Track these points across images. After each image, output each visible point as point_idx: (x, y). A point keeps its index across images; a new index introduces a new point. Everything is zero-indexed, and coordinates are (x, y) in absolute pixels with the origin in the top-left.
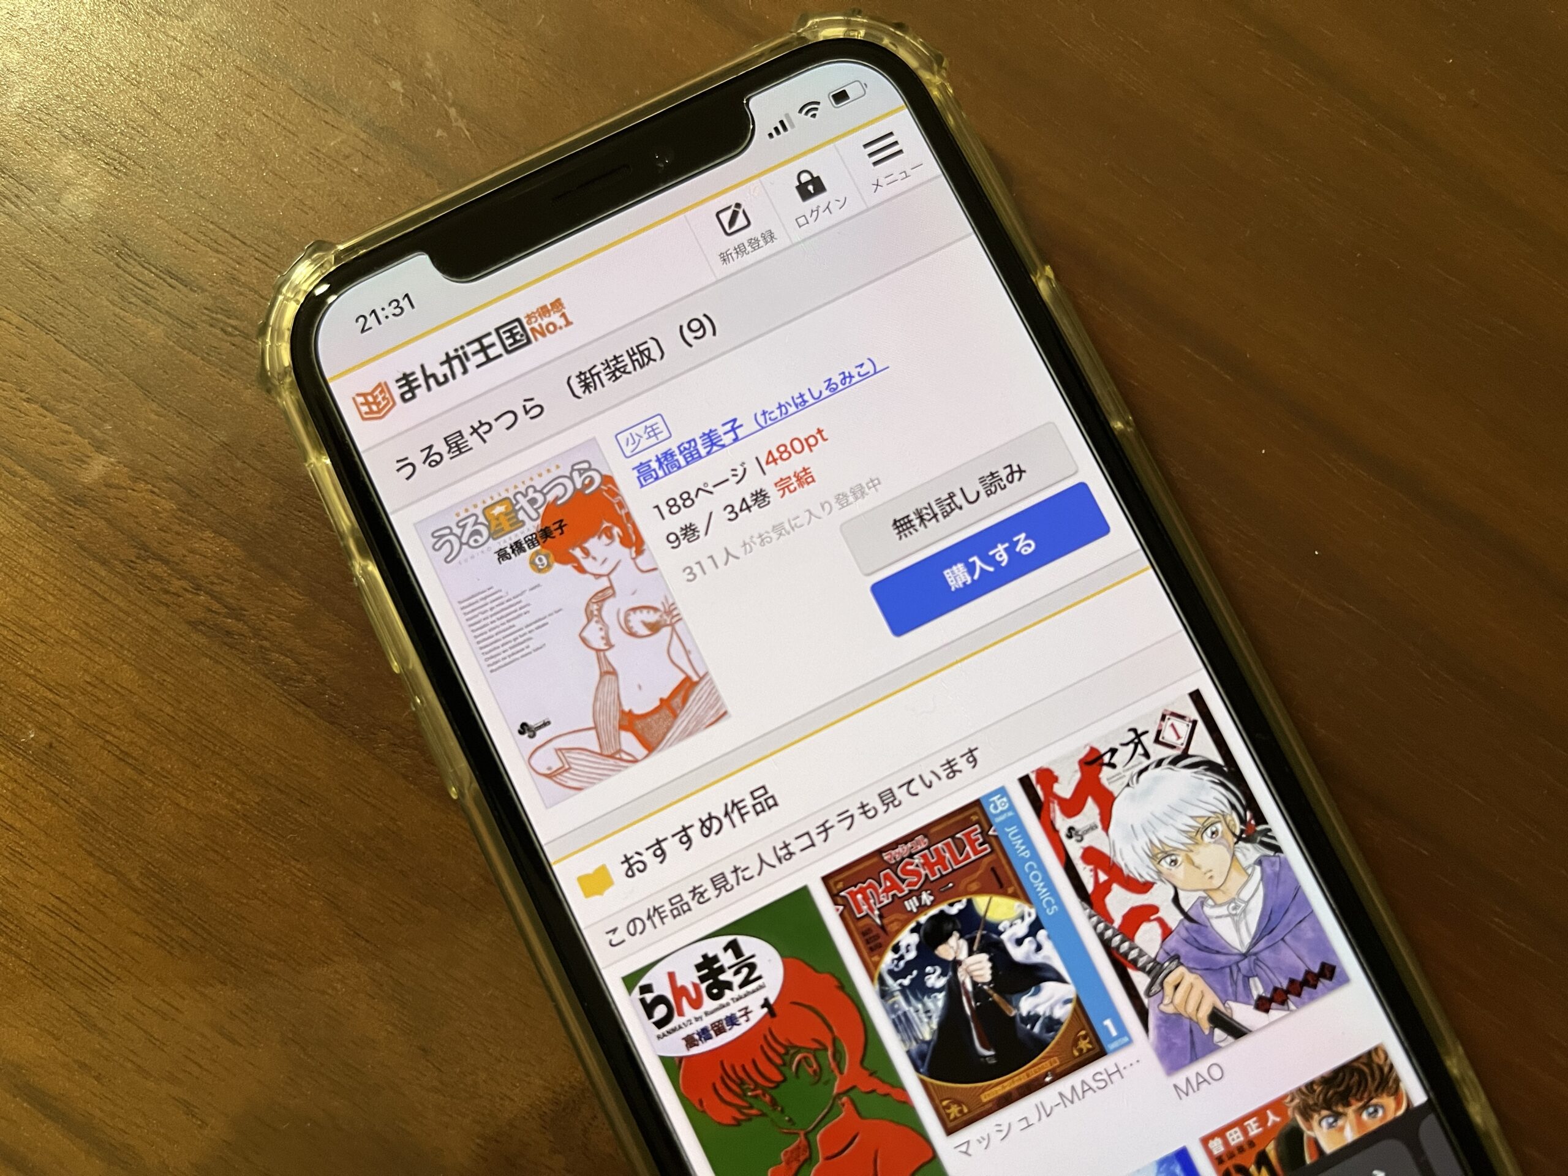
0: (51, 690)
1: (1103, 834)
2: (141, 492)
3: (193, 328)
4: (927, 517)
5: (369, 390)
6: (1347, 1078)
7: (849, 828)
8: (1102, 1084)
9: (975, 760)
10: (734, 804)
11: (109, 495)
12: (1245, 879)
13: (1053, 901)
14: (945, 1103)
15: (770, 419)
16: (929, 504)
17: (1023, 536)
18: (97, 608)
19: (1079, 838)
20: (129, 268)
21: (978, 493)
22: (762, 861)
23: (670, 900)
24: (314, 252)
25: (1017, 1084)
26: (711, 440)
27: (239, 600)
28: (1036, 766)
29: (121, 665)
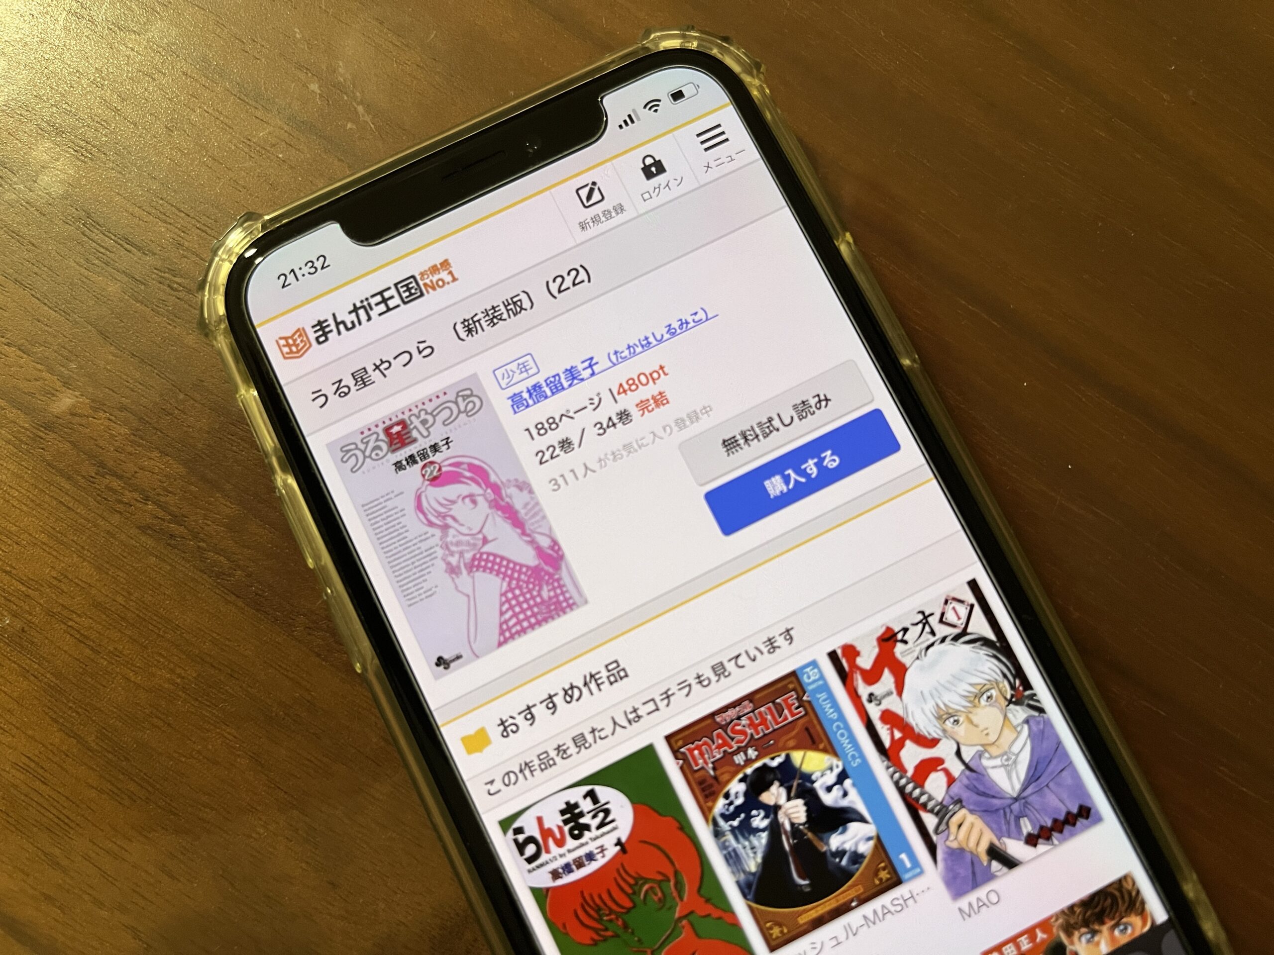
0: (23, 584)
2: (100, 419)
3: (144, 284)
4: (750, 438)
5: (289, 334)
6: (1101, 902)
7: (687, 695)
8: (899, 908)
9: (791, 638)
10: (592, 676)
11: (74, 422)
12: (1015, 735)
13: (857, 755)
14: (768, 925)
15: (621, 357)
16: (752, 427)
17: (829, 453)
19: (878, 702)
20: (93, 236)
21: (792, 418)
22: (615, 723)
23: (539, 756)
24: (245, 221)
25: (828, 908)
26: (572, 375)
27: (181, 509)
28: (842, 643)
29: (82, 563)
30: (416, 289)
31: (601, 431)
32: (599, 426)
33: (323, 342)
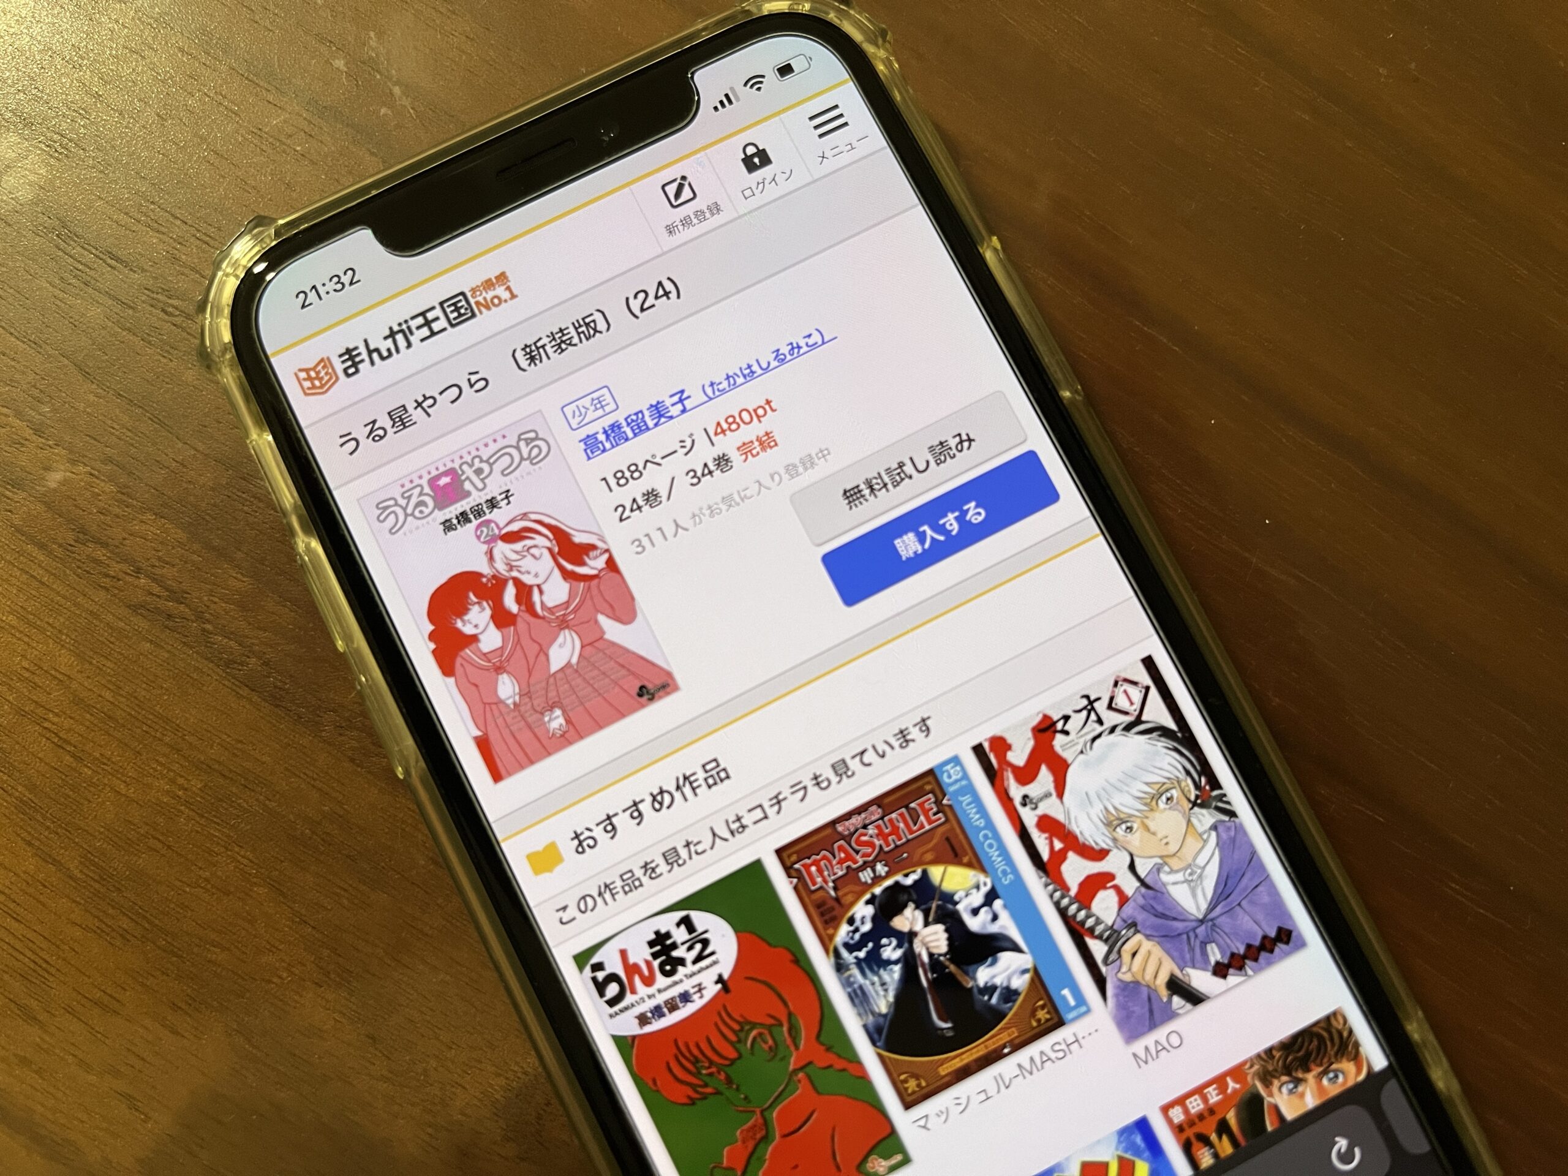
2: (80, 474)
3: (131, 307)
4: (877, 487)
5: (312, 365)
6: (1306, 1044)
7: (802, 800)
8: (1061, 1054)
9: (928, 729)
10: (686, 778)
11: (48, 478)
12: (1201, 845)
13: (1009, 870)
14: (903, 1077)
15: (718, 390)
16: (879, 474)
17: (973, 504)
18: (34, 592)
20: (69, 249)
21: (928, 462)
22: (714, 835)
23: (621, 876)
24: (255, 227)
25: (975, 1056)
26: (659, 412)
27: (181, 583)
28: (990, 734)
29: (60, 650)
30: (466, 309)
31: (695, 480)
32: (692, 474)
33: (353, 374)
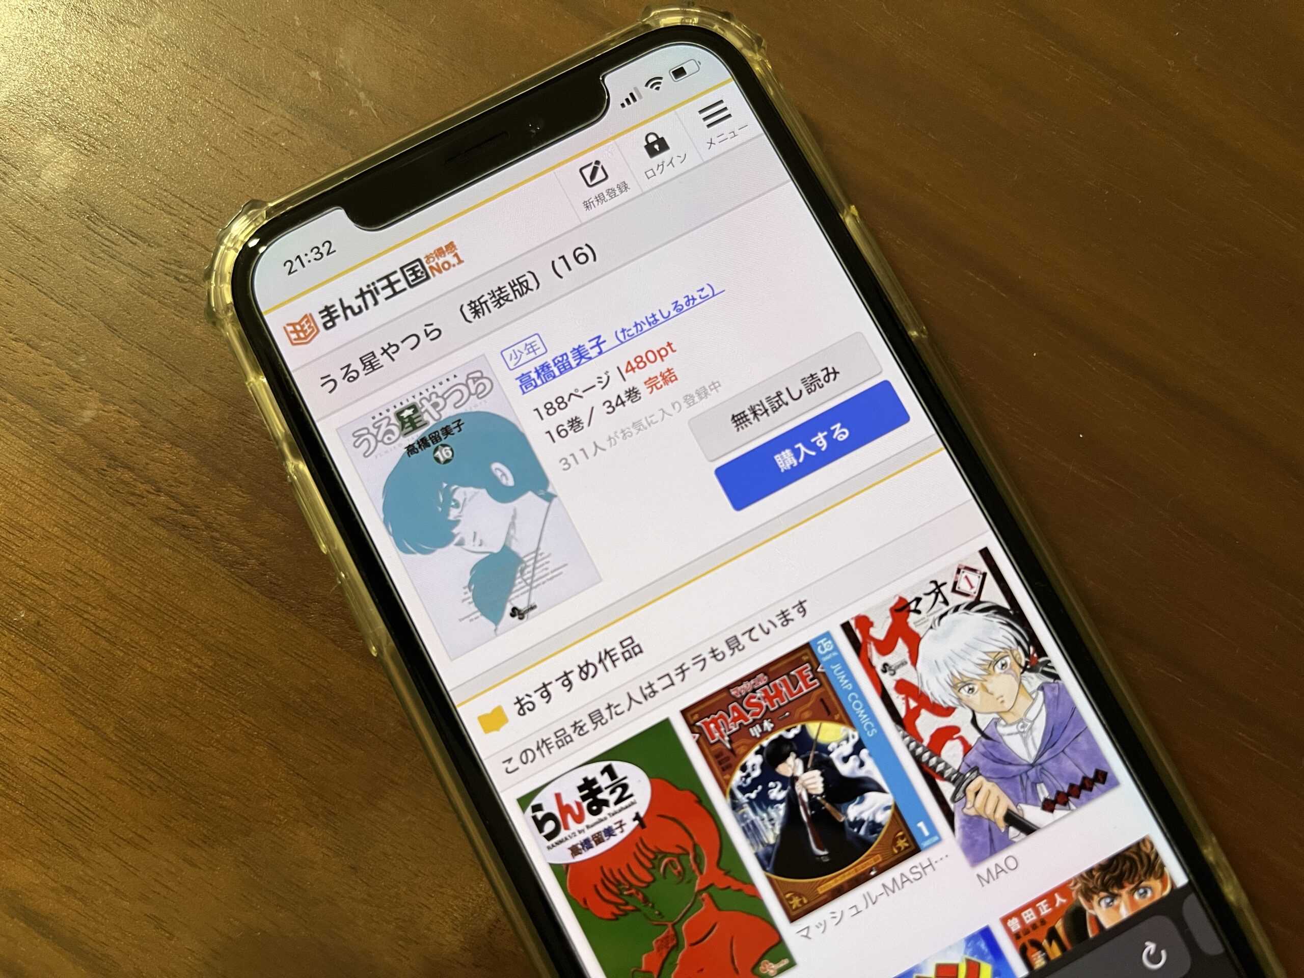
0: (37, 578)
1: (912, 668)
2: (110, 412)
3: (151, 277)
4: (759, 412)
5: (297, 321)
6: (1120, 867)
7: (702, 669)
8: (918, 876)
9: (804, 610)
10: (607, 653)
11: (84, 415)
12: (1030, 703)
13: (873, 725)
14: (788, 896)
15: (628, 335)
16: (761, 401)
17: (838, 425)
18: (75, 509)
20: (98, 229)
21: (801, 391)
22: (631, 699)
23: (555, 733)
24: (250, 209)
25: (847, 878)
26: (580, 354)
27: (193, 499)
28: (855, 614)
29: (96, 555)
30: (422, 273)
31: (611, 409)
32: (608, 404)
33: (331, 327)
